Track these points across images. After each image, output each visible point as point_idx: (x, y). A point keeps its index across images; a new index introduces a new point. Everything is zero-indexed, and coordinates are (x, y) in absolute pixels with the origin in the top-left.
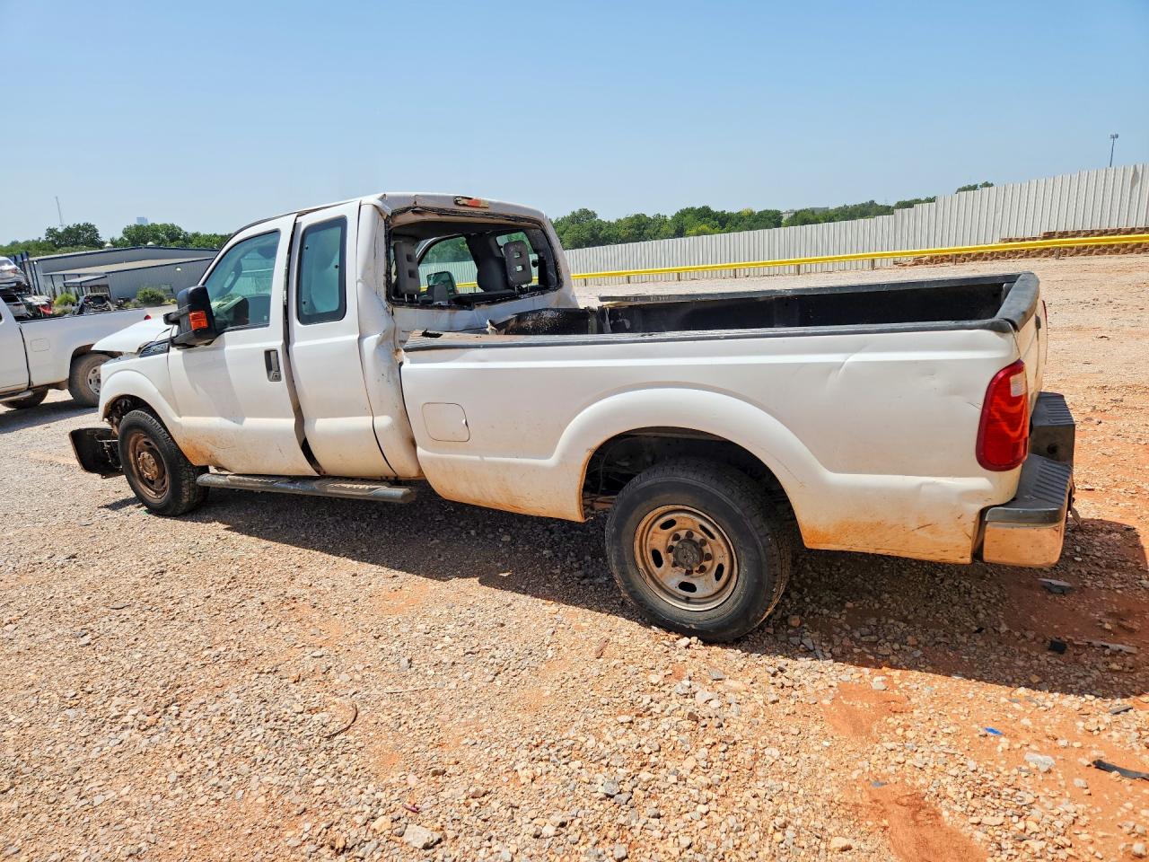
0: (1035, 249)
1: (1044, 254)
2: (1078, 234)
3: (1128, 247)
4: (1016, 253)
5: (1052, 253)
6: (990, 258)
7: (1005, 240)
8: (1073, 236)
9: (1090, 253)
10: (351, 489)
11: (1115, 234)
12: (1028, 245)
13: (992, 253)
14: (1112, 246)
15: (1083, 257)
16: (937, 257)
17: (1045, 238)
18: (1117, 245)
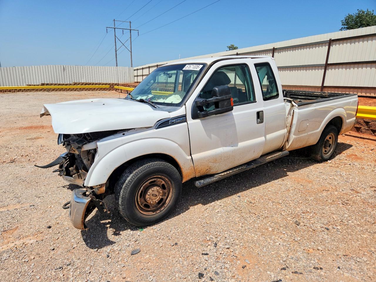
0: (39, 89)
1: (42, 91)
2: (52, 84)
3: (67, 89)
4: (33, 90)
5: (45, 90)
6: (24, 91)
7: (28, 85)
8: (50, 85)
9: (57, 90)
10: (271, 158)
11: (63, 85)
12: (36, 87)
13: (25, 90)
14: (62, 89)
15: (55, 92)
16: (3, 90)
17: (42, 85)
18: (61, 88)
